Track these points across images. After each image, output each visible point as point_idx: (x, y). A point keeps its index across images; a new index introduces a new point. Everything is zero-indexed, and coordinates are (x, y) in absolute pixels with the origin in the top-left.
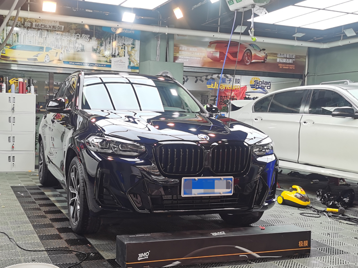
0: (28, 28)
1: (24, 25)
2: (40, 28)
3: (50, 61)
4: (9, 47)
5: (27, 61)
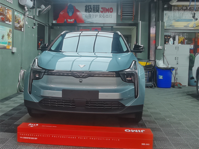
0: (184, 10)
1: (182, 8)
2: (191, 9)
3: (196, 27)
5: (183, 27)
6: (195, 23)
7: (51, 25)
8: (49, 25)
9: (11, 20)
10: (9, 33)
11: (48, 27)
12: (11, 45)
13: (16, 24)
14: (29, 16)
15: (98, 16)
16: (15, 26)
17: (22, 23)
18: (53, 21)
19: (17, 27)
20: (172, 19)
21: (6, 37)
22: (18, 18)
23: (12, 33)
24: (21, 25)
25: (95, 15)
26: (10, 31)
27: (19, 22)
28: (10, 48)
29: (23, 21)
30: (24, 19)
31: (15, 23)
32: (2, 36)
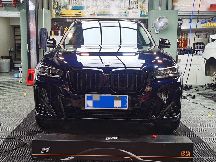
4: (64, 8)
5: (75, 15)
20: (62, 7)
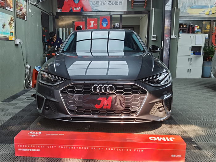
3: (212, 14)
4: (189, 7)
5: (199, 14)
6: (211, 10)
7: (55, 14)
8: (53, 14)
9: (12, 5)
10: (11, 21)
11: (52, 16)
12: (14, 35)
13: (18, 12)
14: (32, 3)
15: (107, 2)
16: (17, 14)
17: (24, 10)
18: (58, 10)
19: (19, 15)
20: (187, 6)
21: (7, 26)
22: (20, 4)
23: (14, 22)
24: (23, 13)
25: (104, 2)
26: (11, 19)
27: (21, 9)
28: (13, 40)
29: (25, 8)
30: (26, 5)
31: (17, 9)
32: (3, 25)
